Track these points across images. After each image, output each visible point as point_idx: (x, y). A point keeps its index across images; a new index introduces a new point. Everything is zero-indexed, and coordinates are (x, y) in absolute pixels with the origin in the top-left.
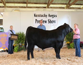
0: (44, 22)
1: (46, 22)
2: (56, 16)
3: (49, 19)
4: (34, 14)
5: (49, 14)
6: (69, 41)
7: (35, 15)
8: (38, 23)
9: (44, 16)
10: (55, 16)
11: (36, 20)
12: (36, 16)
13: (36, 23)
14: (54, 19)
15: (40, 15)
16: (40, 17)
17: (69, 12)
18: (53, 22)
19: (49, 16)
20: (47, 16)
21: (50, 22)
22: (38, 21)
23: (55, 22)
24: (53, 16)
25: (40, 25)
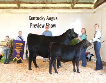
0: (41, 27)
1: (43, 26)
3: (47, 23)
5: (48, 17)
7: (29, 18)
9: (41, 19)
10: (56, 19)
11: (31, 23)
12: (31, 18)
13: (31, 27)
15: (36, 18)
16: (36, 20)
17: (74, 13)
18: (52, 27)
19: (48, 19)
20: (44, 19)
22: (34, 26)
23: (55, 27)
24: (53, 19)
25: (46, 31)
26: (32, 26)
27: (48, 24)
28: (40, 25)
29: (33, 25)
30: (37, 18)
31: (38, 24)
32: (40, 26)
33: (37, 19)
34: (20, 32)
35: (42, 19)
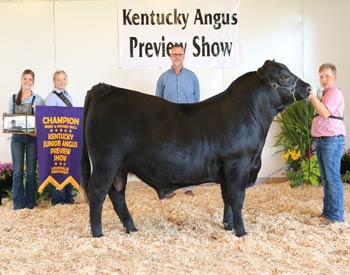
2: (235, 19)
3: (196, 37)
4: (124, 11)
5: (198, 11)
6: (296, 147)
7: (126, 17)
8: (141, 55)
9: (171, 19)
10: (231, 21)
11: (132, 39)
12: (134, 18)
13: (132, 56)
14: (225, 34)
15: (152, 14)
16: (153, 24)
18: (216, 51)
19: (200, 19)
20: (185, 21)
21: (204, 49)
22: (144, 48)
23: (229, 52)
24: (220, 21)
25: (173, 70)
26: (136, 51)
27: (199, 42)
28: (171, 46)
29: (141, 45)
30: (155, 18)
31: (158, 41)
32: (168, 49)
33: (155, 21)
34: (61, 76)
35: (177, 21)
